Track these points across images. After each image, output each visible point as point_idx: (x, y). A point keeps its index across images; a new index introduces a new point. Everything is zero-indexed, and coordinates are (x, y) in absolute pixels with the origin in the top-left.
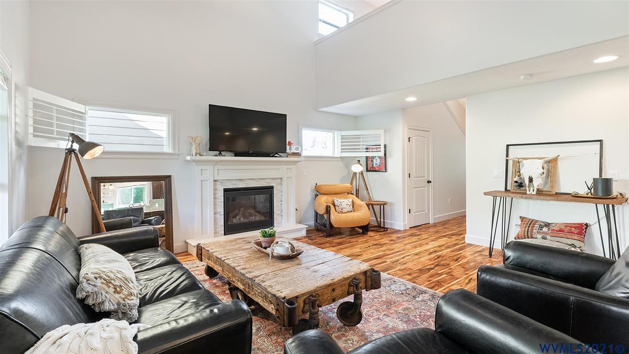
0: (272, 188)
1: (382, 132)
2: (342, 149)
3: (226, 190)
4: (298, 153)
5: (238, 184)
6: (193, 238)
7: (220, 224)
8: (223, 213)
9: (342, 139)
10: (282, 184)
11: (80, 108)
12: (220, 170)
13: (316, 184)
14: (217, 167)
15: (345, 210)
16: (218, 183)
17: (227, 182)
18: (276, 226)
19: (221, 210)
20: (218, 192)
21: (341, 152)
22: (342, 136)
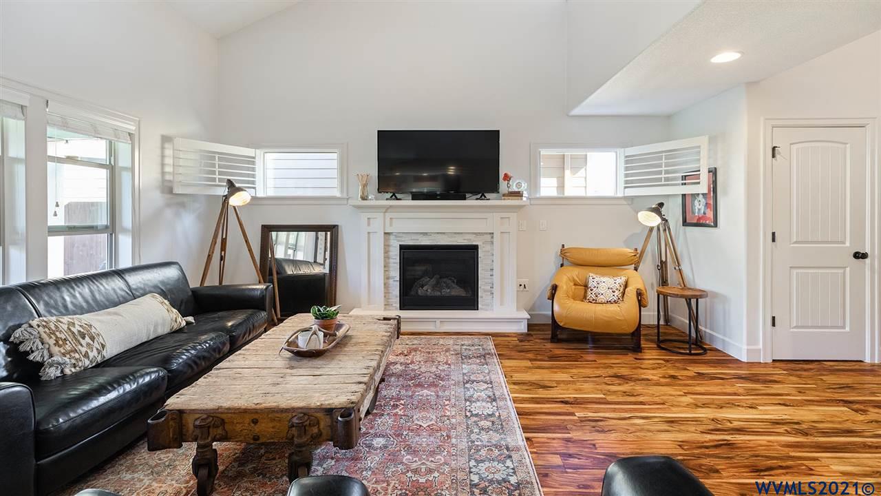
0: (475, 248)
1: (703, 141)
2: (626, 182)
3: (402, 248)
4: (519, 192)
5: (420, 239)
6: (360, 307)
7: (394, 293)
8: (398, 279)
9: (627, 162)
10: (492, 243)
11: (249, 152)
12: (394, 220)
13: (563, 246)
14: (388, 215)
15: (601, 298)
16: (392, 237)
17: (404, 235)
18: (482, 309)
19: (395, 273)
20: (391, 249)
21: (625, 188)
22: (626, 157)
